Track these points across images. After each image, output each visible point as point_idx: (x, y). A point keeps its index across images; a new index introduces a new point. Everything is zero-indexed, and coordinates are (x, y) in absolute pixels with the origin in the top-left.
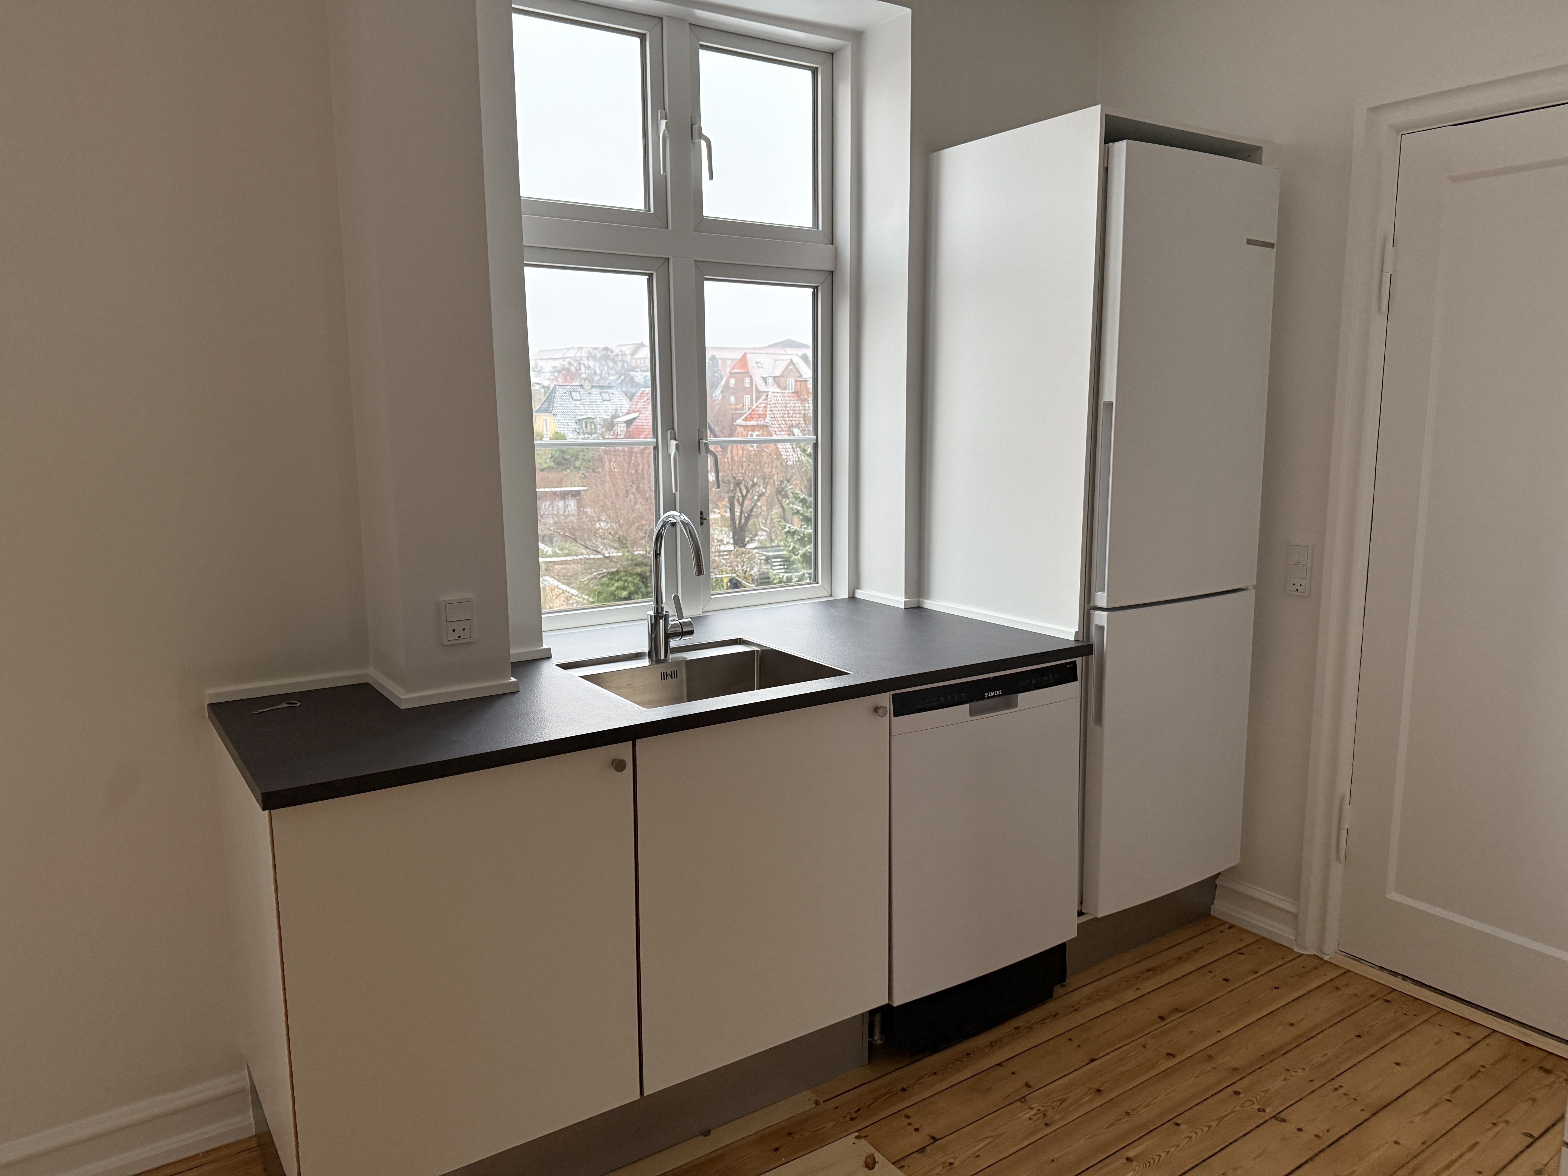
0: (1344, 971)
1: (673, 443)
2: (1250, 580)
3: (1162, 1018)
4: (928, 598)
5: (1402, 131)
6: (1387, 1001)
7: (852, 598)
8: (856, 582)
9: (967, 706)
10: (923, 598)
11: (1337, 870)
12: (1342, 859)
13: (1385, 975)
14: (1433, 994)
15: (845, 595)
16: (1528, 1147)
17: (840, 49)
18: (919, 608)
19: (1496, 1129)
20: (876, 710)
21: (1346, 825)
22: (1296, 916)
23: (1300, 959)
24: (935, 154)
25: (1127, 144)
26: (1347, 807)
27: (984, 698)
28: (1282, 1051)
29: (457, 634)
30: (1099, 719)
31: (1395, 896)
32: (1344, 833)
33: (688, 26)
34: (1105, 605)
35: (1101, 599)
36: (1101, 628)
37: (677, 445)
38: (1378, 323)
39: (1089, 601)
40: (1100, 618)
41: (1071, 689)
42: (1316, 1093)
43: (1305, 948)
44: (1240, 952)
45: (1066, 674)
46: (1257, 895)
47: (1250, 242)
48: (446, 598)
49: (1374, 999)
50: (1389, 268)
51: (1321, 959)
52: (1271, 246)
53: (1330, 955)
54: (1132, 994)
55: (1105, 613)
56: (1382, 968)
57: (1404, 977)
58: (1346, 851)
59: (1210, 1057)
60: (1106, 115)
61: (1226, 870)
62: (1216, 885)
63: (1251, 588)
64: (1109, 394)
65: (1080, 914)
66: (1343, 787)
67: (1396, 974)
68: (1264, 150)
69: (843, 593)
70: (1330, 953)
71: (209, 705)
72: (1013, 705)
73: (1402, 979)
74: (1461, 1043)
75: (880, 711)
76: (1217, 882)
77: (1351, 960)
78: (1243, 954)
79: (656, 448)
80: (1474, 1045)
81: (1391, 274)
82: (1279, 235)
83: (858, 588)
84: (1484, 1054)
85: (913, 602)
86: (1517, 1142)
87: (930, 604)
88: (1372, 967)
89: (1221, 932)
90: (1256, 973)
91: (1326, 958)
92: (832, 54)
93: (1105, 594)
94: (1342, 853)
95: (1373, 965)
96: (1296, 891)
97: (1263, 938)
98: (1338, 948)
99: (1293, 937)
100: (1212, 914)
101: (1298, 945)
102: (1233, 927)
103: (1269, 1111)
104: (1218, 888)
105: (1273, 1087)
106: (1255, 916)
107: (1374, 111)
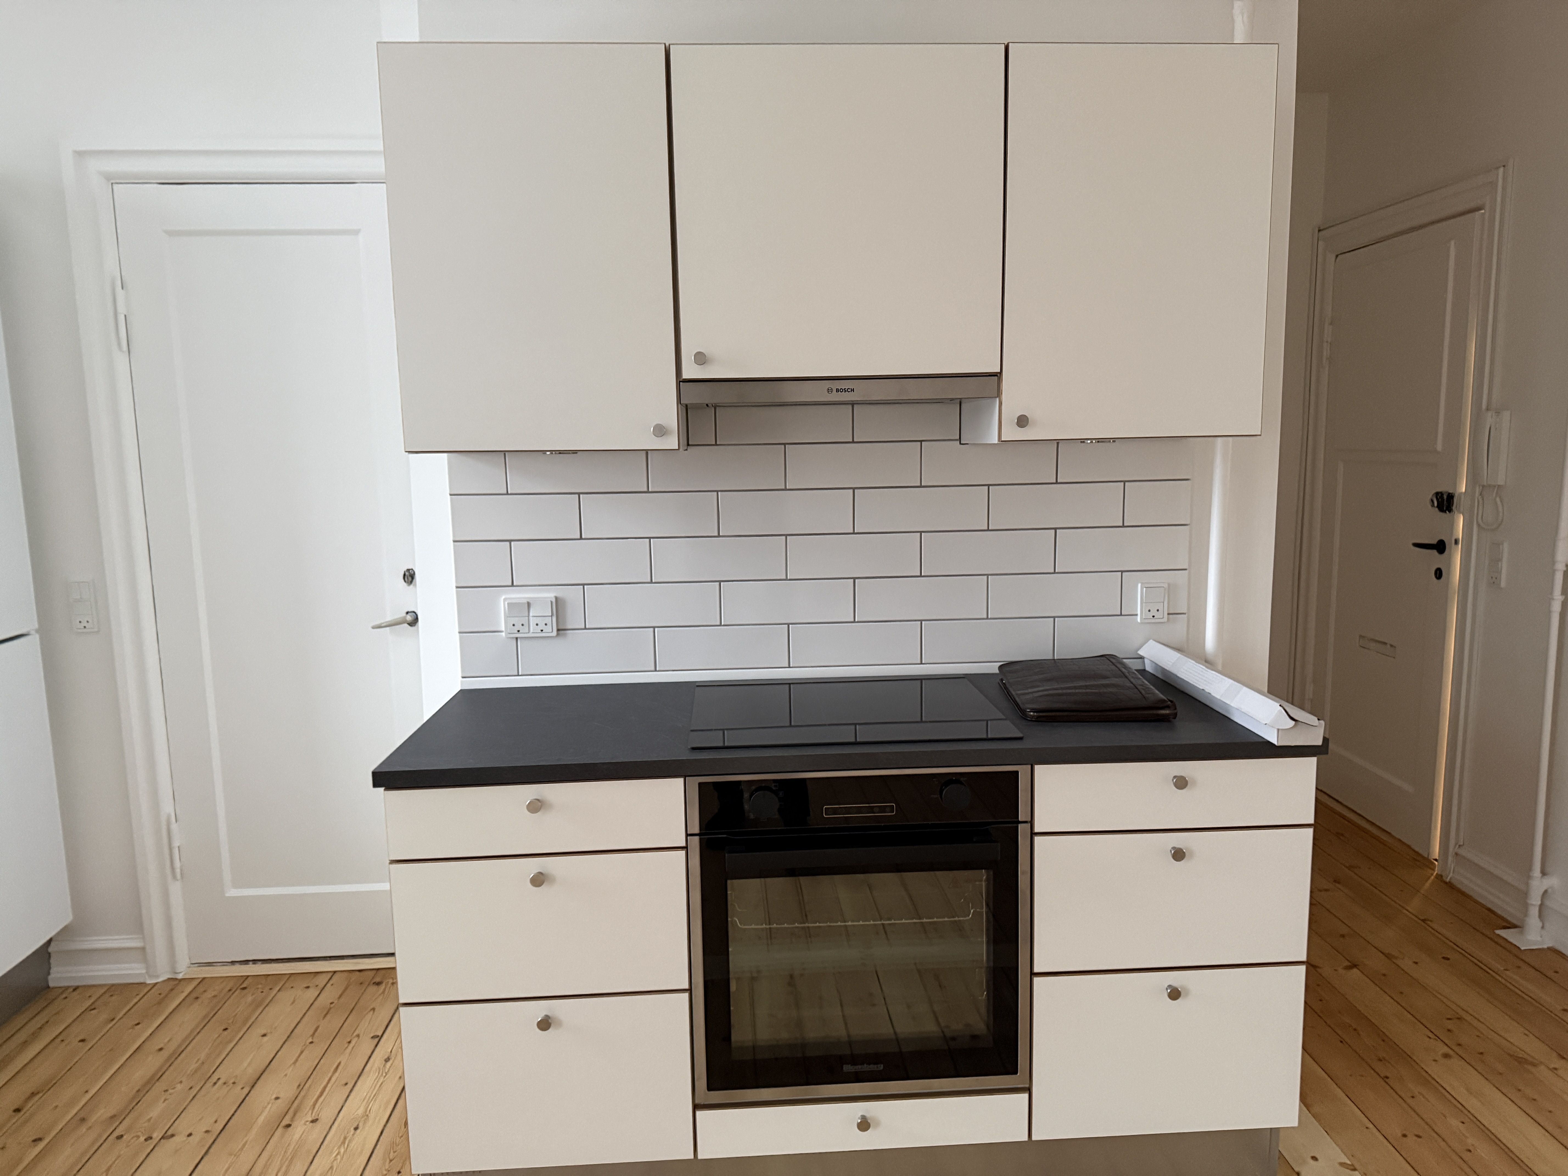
0: (199, 980)
2: (29, 622)
3: (17, 1110)
5: (113, 180)
6: (244, 988)
11: (176, 889)
12: (178, 876)
13: (237, 967)
14: (281, 965)
16: (376, 1046)
19: (351, 1045)
21: (176, 843)
22: (143, 949)
23: (156, 987)
26: (174, 826)
28: (156, 1078)
31: (232, 892)
32: (176, 851)
38: (121, 361)
42: (197, 1097)
43: (158, 977)
44: (91, 1008)
46: (99, 945)
49: (231, 992)
50: (122, 310)
51: (176, 979)
53: (182, 972)
56: (233, 963)
57: (255, 961)
58: (181, 867)
59: (83, 1120)
61: (58, 934)
62: (50, 954)
63: (33, 632)
66: (167, 808)
67: (246, 962)
70: (182, 970)
73: (254, 964)
74: (312, 993)
76: (50, 950)
77: (204, 968)
78: (94, 1009)
80: (321, 991)
81: (125, 316)
84: (330, 995)
86: (367, 1045)
88: (224, 965)
89: (66, 998)
90: (113, 1020)
91: (180, 976)
94: (178, 871)
95: (226, 963)
96: (139, 926)
97: (113, 985)
98: (190, 963)
99: (144, 971)
100: (51, 984)
101: (151, 976)
102: (76, 989)
103: (156, 1135)
104: (53, 956)
105: (154, 1113)
106: (100, 967)
107: (80, 154)
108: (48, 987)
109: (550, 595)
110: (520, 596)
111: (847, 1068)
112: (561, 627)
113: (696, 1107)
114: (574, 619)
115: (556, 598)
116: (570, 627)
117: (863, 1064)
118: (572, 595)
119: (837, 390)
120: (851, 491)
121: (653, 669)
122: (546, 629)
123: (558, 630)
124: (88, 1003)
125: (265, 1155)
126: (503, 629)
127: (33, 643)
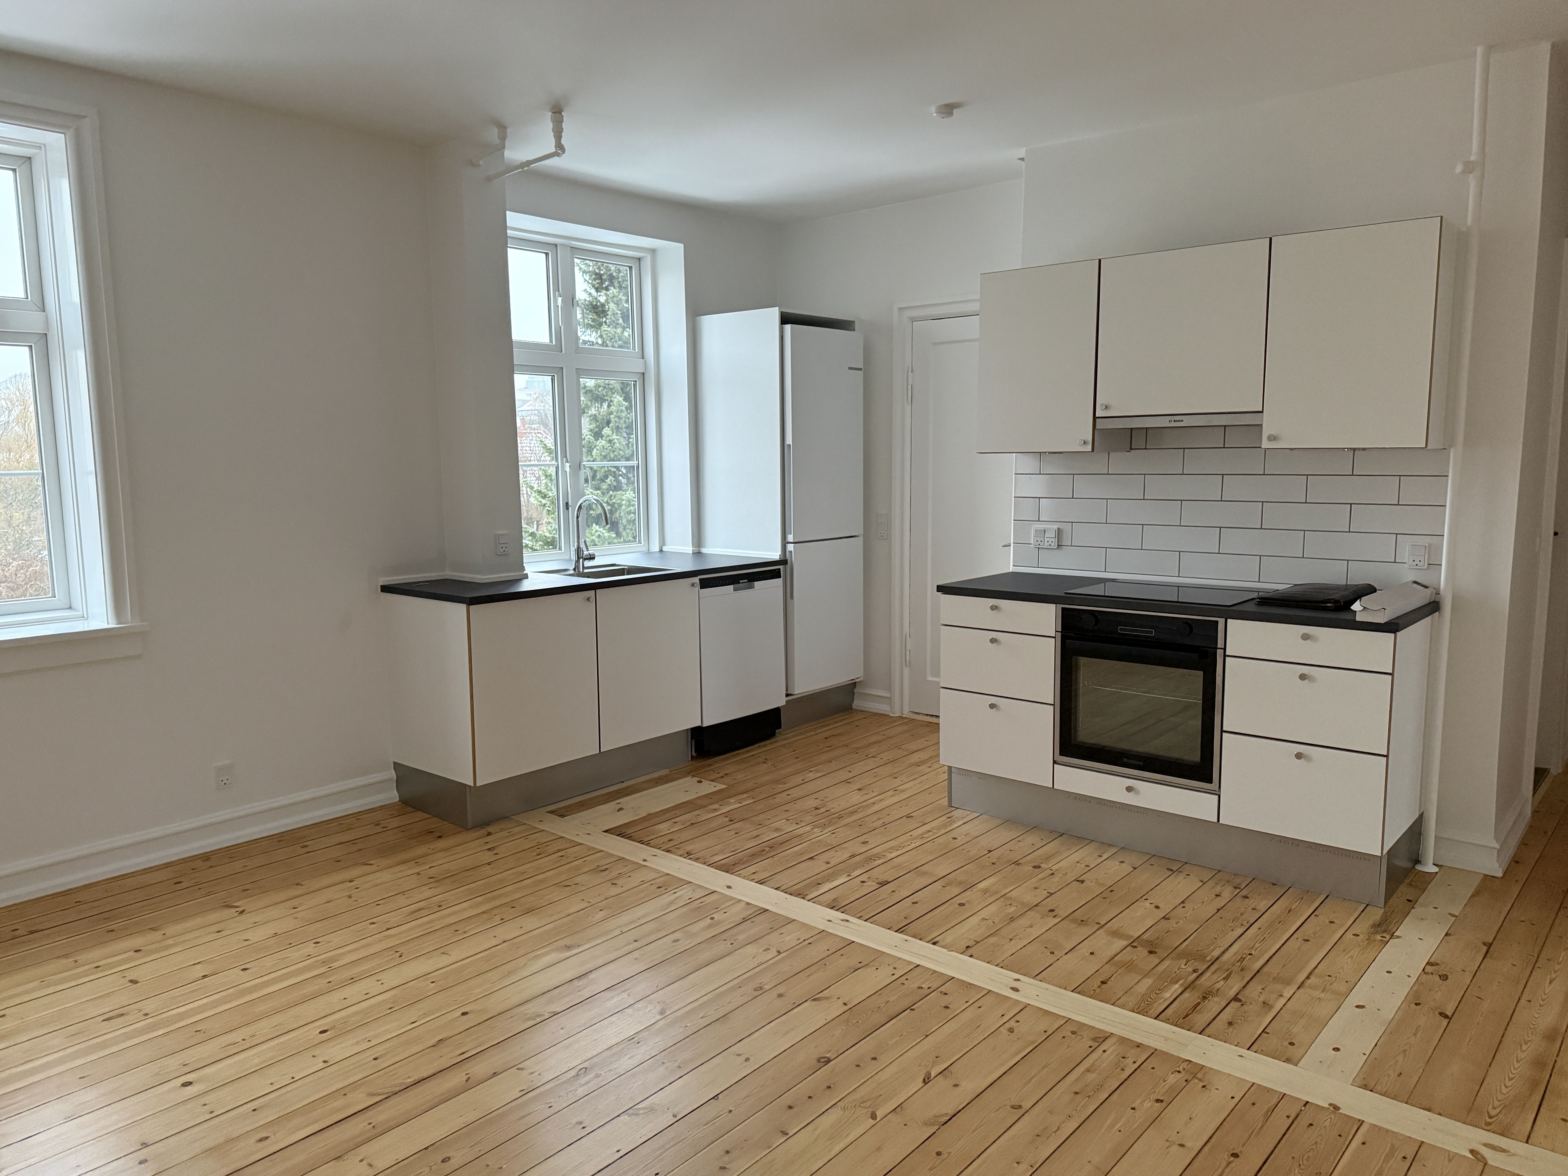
1: (568, 465)
2: (860, 531)
3: (826, 738)
4: (704, 548)
5: (913, 320)
6: (928, 726)
7: (661, 551)
8: (663, 542)
9: (732, 586)
10: (701, 547)
11: (906, 671)
12: (908, 665)
13: (928, 717)
15: (657, 549)
17: (645, 257)
18: (699, 553)
20: (693, 585)
21: (908, 648)
22: (890, 698)
23: (894, 719)
24: (698, 317)
25: (791, 327)
26: (908, 639)
27: (739, 583)
28: (879, 742)
29: (503, 549)
30: (792, 597)
31: (930, 678)
32: (908, 652)
33: (569, 249)
34: (792, 541)
35: (790, 538)
36: (791, 552)
37: (570, 466)
38: (908, 408)
39: (785, 540)
40: (790, 547)
41: (778, 582)
42: (890, 750)
43: (895, 714)
44: (865, 718)
45: (776, 574)
46: (873, 693)
47: (850, 368)
48: (498, 532)
50: (910, 382)
51: (902, 717)
52: (861, 369)
54: (813, 733)
55: (793, 545)
56: (927, 715)
58: (909, 661)
59: (847, 746)
60: (781, 312)
63: (861, 535)
64: (789, 440)
65: (787, 695)
66: (906, 629)
68: (856, 323)
69: (655, 548)
70: (905, 713)
71: (381, 586)
72: (752, 587)
75: (695, 585)
76: (855, 691)
77: (914, 714)
79: (557, 468)
81: (912, 385)
82: (865, 363)
83: (664, 545)
85: (696, 550)
87: (704, 550)
89: (857, 713)
90: (871, 723)
91: (904, 716)
92: (639, 259)
93: (792, 535)
94: (908, 662)
95: (924, 714)
96: (889, 689)
97: (875, 713)
98: (908, 711)
99: (889, 709)
100: (853, 708)
101: (892, 713)
102: (862, 711)
103: (870, 756)
104: (855, 694)
105: (872, 750)
106: (872, 704)
107: (901, 309)
108: (852, 709)
109: (1055, 527)
110: (1041, 526)
111: (1125, 760)
112: (1060, 544)
113: (1055, 762)
114: (1066, 541)
115: (1058, 529)
116: (1064, 544)
117: (1133, 760)
118: (1067, 528)
119: (1174, 421)
120: (1221, 476)
121: (1104, 570)
122: (1053, 544)
123: (1059, 546)
124: (864, 717)
125: (904, 771)
126: (1032, 542)
127: (859, 541)
